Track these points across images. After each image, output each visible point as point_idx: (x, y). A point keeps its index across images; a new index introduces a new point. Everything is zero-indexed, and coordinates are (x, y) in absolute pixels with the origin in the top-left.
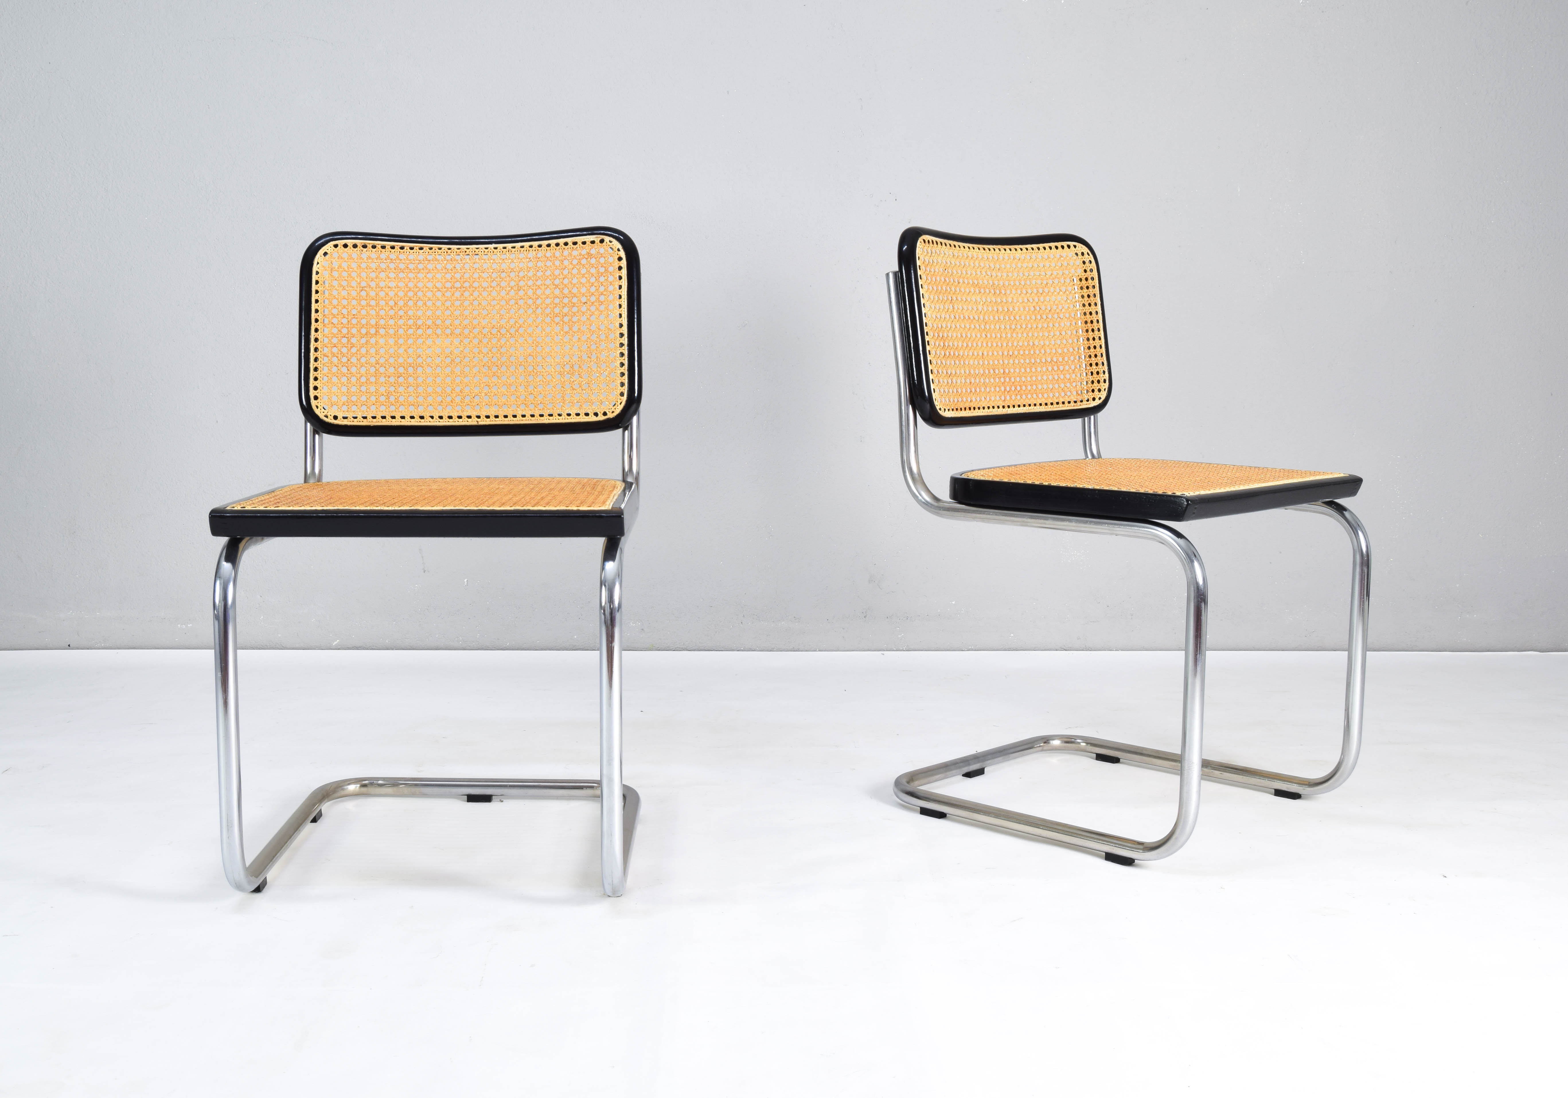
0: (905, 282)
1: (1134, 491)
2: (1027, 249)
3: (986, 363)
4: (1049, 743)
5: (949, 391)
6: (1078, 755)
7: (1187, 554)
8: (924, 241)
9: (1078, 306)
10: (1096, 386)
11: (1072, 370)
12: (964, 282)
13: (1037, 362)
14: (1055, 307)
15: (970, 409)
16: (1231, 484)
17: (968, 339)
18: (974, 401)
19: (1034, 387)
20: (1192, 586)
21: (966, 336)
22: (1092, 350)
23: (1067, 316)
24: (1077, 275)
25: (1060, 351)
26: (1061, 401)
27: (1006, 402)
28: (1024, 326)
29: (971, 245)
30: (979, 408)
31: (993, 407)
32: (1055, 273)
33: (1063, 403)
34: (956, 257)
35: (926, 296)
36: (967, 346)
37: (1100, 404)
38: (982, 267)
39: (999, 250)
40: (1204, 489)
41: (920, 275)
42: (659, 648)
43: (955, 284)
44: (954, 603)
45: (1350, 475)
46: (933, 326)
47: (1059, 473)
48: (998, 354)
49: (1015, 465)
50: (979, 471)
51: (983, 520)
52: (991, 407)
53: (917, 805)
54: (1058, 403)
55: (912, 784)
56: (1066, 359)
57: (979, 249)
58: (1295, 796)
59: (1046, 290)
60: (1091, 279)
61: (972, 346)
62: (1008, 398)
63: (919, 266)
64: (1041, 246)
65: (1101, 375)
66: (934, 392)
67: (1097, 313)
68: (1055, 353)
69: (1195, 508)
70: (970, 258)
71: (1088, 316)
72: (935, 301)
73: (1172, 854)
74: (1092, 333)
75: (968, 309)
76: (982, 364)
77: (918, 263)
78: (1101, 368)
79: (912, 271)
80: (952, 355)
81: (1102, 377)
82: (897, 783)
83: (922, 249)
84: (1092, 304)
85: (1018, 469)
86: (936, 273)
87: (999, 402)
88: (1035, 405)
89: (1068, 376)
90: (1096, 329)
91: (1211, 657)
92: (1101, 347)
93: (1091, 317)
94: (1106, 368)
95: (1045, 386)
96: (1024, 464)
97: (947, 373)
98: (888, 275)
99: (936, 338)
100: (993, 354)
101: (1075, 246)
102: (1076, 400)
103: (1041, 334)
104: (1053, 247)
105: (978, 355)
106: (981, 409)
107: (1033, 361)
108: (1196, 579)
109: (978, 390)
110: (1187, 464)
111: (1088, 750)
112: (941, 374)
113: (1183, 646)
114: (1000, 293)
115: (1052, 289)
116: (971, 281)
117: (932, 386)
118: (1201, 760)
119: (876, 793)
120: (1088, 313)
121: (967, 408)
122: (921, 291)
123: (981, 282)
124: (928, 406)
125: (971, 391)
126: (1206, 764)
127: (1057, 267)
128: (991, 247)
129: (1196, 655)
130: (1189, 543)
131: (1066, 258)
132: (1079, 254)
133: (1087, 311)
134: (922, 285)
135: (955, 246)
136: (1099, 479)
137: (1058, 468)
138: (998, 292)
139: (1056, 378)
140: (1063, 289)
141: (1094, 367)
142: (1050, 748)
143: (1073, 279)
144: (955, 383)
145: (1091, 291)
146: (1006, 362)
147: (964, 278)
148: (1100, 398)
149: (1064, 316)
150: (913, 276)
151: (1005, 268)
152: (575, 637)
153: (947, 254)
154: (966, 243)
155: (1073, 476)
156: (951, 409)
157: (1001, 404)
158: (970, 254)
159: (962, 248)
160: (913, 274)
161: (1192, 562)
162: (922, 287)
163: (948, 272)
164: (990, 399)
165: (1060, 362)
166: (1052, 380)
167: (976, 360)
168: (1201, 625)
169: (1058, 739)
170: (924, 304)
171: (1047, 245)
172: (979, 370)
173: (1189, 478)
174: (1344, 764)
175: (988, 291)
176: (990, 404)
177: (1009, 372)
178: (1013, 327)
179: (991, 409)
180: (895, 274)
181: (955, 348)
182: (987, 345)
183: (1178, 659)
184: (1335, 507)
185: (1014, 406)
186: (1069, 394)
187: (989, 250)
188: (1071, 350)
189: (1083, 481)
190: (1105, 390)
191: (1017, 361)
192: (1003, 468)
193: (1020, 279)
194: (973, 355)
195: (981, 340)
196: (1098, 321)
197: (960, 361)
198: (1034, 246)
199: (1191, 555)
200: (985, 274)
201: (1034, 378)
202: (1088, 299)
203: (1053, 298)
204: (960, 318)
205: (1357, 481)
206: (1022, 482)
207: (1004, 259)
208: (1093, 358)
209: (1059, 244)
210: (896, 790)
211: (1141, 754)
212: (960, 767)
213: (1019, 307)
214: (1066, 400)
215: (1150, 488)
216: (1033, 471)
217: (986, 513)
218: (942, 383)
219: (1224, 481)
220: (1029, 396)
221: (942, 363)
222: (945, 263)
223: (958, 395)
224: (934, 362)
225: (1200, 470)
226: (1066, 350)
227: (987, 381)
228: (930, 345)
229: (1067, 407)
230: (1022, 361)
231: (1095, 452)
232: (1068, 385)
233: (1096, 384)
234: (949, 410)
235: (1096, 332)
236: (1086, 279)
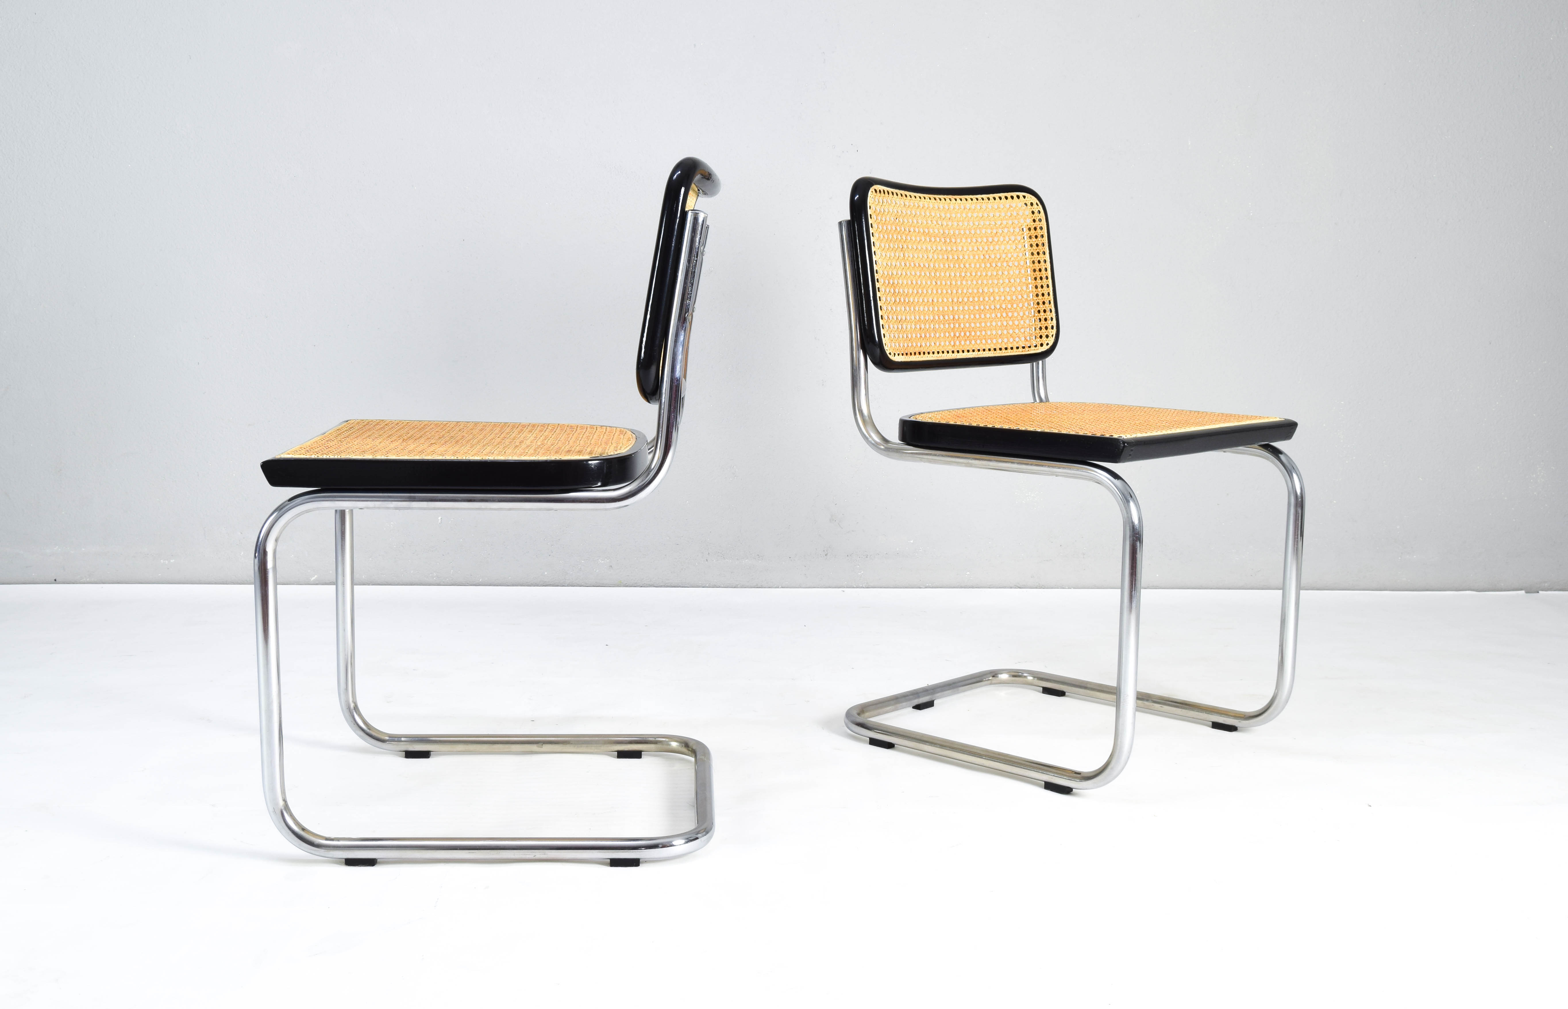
0: (857, 230)
2: (977, 199)
3: (936, 309)
4: (997, 677)
5: (899, 337)
6: (1025, 689)
7: (1123, 494)
8: (876, 191)
9: (1028, 254)
10: (1044, 332)
11: (1021, 316)
12: (914, 231)
13: (986, 309)
14: (1004, 256)
15: (920, 353)
16: (1169, 428)
17: (918, 286)
18: (924, 346)
19: (984, 333)
20: (1128, 525)
21: (917, 283)
22: (1040, 297)
23: (1016, 264)
24: (1026, 224)
25: (1009, 298)
26: (1009, 346)
27: (956, 347)
28: (974, 274)
29: (922, 195)
30: (929, 353)
31: (943, 352)
32: (1004, 222)
33: (1012, 348)
34: (907, 206)
35: (877, 244)
36: (918, 292)
37: (1047, 349)
38: (932, 217)
39: (950, 199)
40: (1141, 432)
41: (871, 224)
42: (627, 585)
43: (906, 232)
44: (912, 541)
45: (1285, 419)
46: (883, 273)
47: (1005, 416)
48: (948, 300)
49: (963, 409)
50: (928, 414)
51: (930, 461)
52: (941, 352)
53: (867, 735)
54: (1006, 349)
55: (863, 716)
56: (1015, 306)
57: (930, 199)
58: (1231, 728)
59: (996, 239)
60: (1040, 228)
61: (922, 292)
62: (957, 343)
63: (871, 215)
64: (991, 196)
65: (1049, 321)
66: (884, 337)
67: (1045, 261)
68: (1004, 300)
69: (1132, 450)
70: (921, 208)
71: (1037, 264)
72: (886, 249)
73: (1108, 783)
74: (1041, 281)
75: (918, 257)
76: (931, 310)
77: (869, 212)
78: (1048, 315)
79: (863, 220)
80: (903, 301)
81: (1050, 324)
82: (848, 714)
83: (873, 199)
84: (1041, 253)
85: (966, 412)
86: (887, 222)
88: (984, 350)
89: (1016, 323)
90: (1044, 277)
91: (1146, 595)
92: (1049, 294)
93: (1040, 265)
94: (1054, 315)
95: (994, 332)
96: (972, 408)
97: (897, 318)
98: (840, 223)
99: (886, 285)
100: (943, 301)
101: (1024, 197)
102: (1024, 346)
103: (990, 282)
104: (1003, 198)
105: (928, 301)
106: (931, 354)
107: (982, 308)
108: (1132, 518)
109: (928, 335)
110: (1130, 408)
111: (1034, 683)
112: (891, 319)
113: (1119, 584)
114: (951, 241)
115: (1002, 239)
116: (922, 229)
117: (882, 332)
118: (1136, 693)
119: (828, 724)
120: (1036, 262)
121: (917, 353)
122: (872, 239)
123: (932, 232)
124: (878, 350)
125: (921, 337)
126: (1142, 697)
127: (1006, 217)
128: (942, 197)
129: (1131, 592)
130: (1125, 484)
131: (1015, 208)
132: (1028, 204)
133: (1035, 259)
134: (872, 233)
135: (906, 196)
136: (1042, 422)
137: (1005, 411)
138: (948, 241)
139: (1005, 324)
140: (1013, 238)
141: (1042, 313)
142: (998, 682)
143: (1023, 229)
144: (905, 328)
145: (1040, 241)
146: (956, 308)
147: (914, 227)
148: (1048, 344)
149: (1013, 264)
150: (864, 225)
151: (955, 218)
153: (899, 203)
154: (917, 193)
155: (1017, 419)
156: (901, 354)
157: (950, 349)
158: (921, 204)
159: (913, 198)
160: (864, 222)
161: (1128, 502)
162: (873, 236)
163: (899, 221)
164: (940, 345)
165: (1008, 309)
166: (1001, 326)
167: (926, 307)
168: (1136, 563)
169: (1006, 673)
170: (875, 252)
171: (997, 195)
172: (929, 316)
173: (1129, 422)
174: (1278, 698)
175: (938, 240)
176: (940, 349)
177: (959, 318)
178: (963, 274)
179: (941, 354)
180: (847, 222)
181: (905, 294)
182: (937, 292)
183: (1114, 597)
184: (1271, 450)
185: (963, 352)
186: (1017, 339)
187: (940, 200)
188: (1020, 297)
189: (1026, 423)
190: (1052, 336)
191: (966, 308)
192: (952, 411)
193: (970, 228)
194: (923, 301)
195: (931, 287)
196: (1046, 270)
197: (910, 307)
198: (985, 196)
199: (1127, 496)
200: (936, 223)
201: (983, 325)
202: (1036, 248)
203: (1003, 247)
204: (910, 265)
205: (1292, 425)
206: (967, 424)
207: (954, 208)
208: (1041, 305)
209: (1009, 195)
210: (847, 721)
211: (1086, 688)
212: (910, 700)
213: (968, 255)
214: (1015, 345)
215: (1090, 430)
216: (980, 414)
217: (933, 454)
218: (892, 328)
220: (978, 342)
221: (892, 309)
222: (896, 212)
223: (908, 340)
224: (884, 308)
225: (1142, 414)
226: (1014, 298)
227: (937, 326)
228: (881, 291)
229: (1015, 352)
230: (972, 308)
231: (1043, 396)
232: (1017, 331)
233: (1044, 330)
234: (899, 354)
235: (1044, 280)
236: (1035, 229)
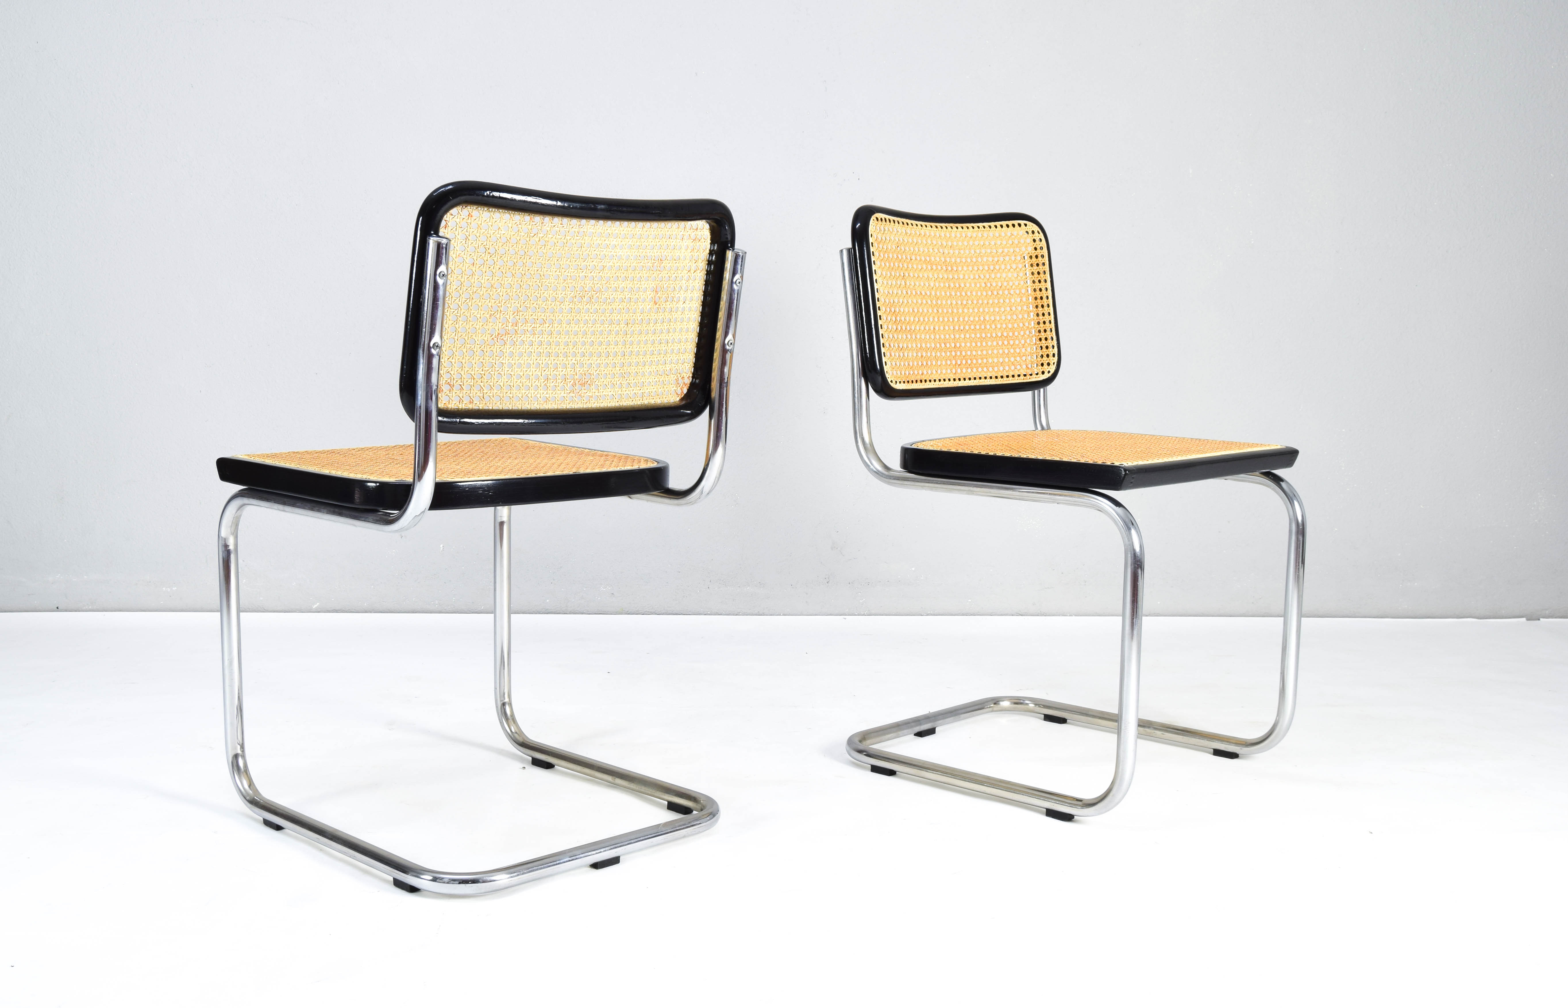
0: (858, 258)
1: (1075, 461)
2: (979, 227)
3: (938, 337)
4: (999, 704)
5: (900, 364)
6: (1027, 715)
7: (1125, 522)
8: (877, 219)
9: (1030, 283)
10: (1045, 360)
11: (1022, 345)
12: (916, 259)
13: (987, 337)
14: (1005, 284)
15: (921, 381)
17: (919, 314)
18: (925, 374)
19: (985, 361)
20: (1130, 552)
21: (918, 311)
22: (1042, 325)
23: (1018, 292)
24: (1028, 252)
25: (1010, 326)
26: (1011, 374)
27: (957, 375)
28: (975, 302)
29: (923, 223)
30: (930, 381)
31: (944, 380)
32: (1006, 250)
33: (1013, 376)
34: (909, 234)
35: (879, 272)
36: (919, 320)
37: (1049, 377)
38: (934, 245)
39: (952, 227)
40: (1142, 460)
41: (873, 252)
42: (628, 612)
43: (908, 261)
44: (913, 569)
45: (1287, 447)
46: (885, 301)
47: (1006, 444)
48: (949, 328)
49: (965, 436)
50: (929, 442)
51: (931, 489)
52: (942, 380)
53: (869, 763)
54: (1008, 376)
55: (865, 743)
56: (1016, 334)
57: (931, 227)
58: (1233, 756)
59: (997, 267)
60: (1041, 256)
61: (924, 320)
62: (959, 371)
63: (872, 243)
64: (992, 224)
65: (1050, 349)
66: (886, 365)
67: (1046, 289)
68: (1005, 328)
69: (1133, 478)
70: (922, 236)
71: (1038, 292)
72: (887, 277)
73: (1109, 810)
74: (1042, 309)
75: (920, 285)
76: (933, 338)
77: (871, 240)
78: (1050, 343)
79: (865, 248)
80: (904, 329)
81: (1051, 351)
82: (850, 742)
83: (874, 227)
84: (1042, 281)
85: (967, 440)
86: (888, 250)
87: (950, 375)
88: (986, 378)
89: (1018, 351)
90: (1045, 305)
92: (1050, 322)
93: (1041, 293)
94: (1055, 342)
95: (996, 360)
96: (974, 435)
97: (898, 346)
98: (842, 251)
99: (888, 313)
100: (944, 329)
101: (1026, 225)
102: (1025, 373)
103: (992, 310)
104: (1004, 226)
105: (929, 329)
106: (933, 382)
107: (984, 335)
108: (1133, 545)
109: (929, 363)
111: (1036, 711)
112: (892, 347)
113: (1121, 612)
114: (952, 269)
115: (1003, 267)
116: (923, 257)
117: (884, 359)
118: (1137, 720)
120: (1038, 290)
121: (919, 381)
122: (874, 267)
123: (933, 259)
124: (880, 379)
125: (922, 364)
126: (1143, 723)
127: (1008, 245)
128: (943, 225)
129: (1133, 619)
130: (1127, 512)
131: (1017, 236)
132: (1029, 232)
133: (1037, 287)
134: (874, 262)
135: (908, 224)
137: (1006, 439)
138: (950, 269)
139: (1006, 351)
140: (1014, 266)
141: (1043, 341)
142: (1000, 709)
143: (1024, 257)
144: (907, 356)
145: (1041, 269)
146: (957, 336)
147: (916, 255)
148: (1049, 372)
149: (1015, 292)
150: (866, 253)
151: (957, 246)
152: (548, 601)
153: (900, 231)
154: (919, 221)
155: (1018, 447)
156: (902, 382)
157: (952, 377)
158: (922, 232)
159: (915, 226)
160: (865, 251)
161: (1129, 529)
162: (874, 264)
163: (901, 249)
164: (941, 372)
165: (1010, 337)
166: (1002, 354)
167: (927, 335)
168: (1137, 590)
169: (1008, 700)
170: (876, 280)
171: (998, 224)
172: (930, 344)
174: (1279, 725)
175: (939, 268)
176: (941, 377)
177: (960, 346)
178: (965, 302)
179: (942, 382)
180: (849, 250)
181: (907, 322)
182: (939, 320)
183: (1116, 624)
184: (1272, 478)
185: (965, 379)
186: (1019, 367)
187: (942, 228)
188: (1021, 325)
189: (1027, 451)
190: (1054, 363)
191: (968, 336)
192: (953, 439)
193: (971, 256)
194: (925, 329)
195: (932, 315)
196: (1047, 297)
197: (911, 335)
198: (986, 224)
199: (1129, 523)
200: (937, 251)
201: (985, 352)
202: (1038, 276)
203: (1004, 275)
204: (912, 293)
205: (1294, 453)
206: (969, 452)
207: (956, 237)
208: (1043, 333)
209: (1010, 223)
210: (848, 748)
211: (1087, 715)
212: (912, 727)
213: (970, 283)
214: (1016, 373)
215: (1091, 458)
216: (981, 441)
217: (934, 482)
218: (893, 356)
219: (1164, 452)
220: (980, 369)
221: (893, 337)
222: (897, 240)
223: (910, 368)
224: (886, 335)
226: (1016, 326)
227: (939, 354)
228: (882, 319)
229: (1016, 380)
230: (973, 336)
231: (1044, 424)
232: (1018, 359)
233: (1045, 358)
234: (900, 382)
235: (1046, 308)
236: (1037, 257)
